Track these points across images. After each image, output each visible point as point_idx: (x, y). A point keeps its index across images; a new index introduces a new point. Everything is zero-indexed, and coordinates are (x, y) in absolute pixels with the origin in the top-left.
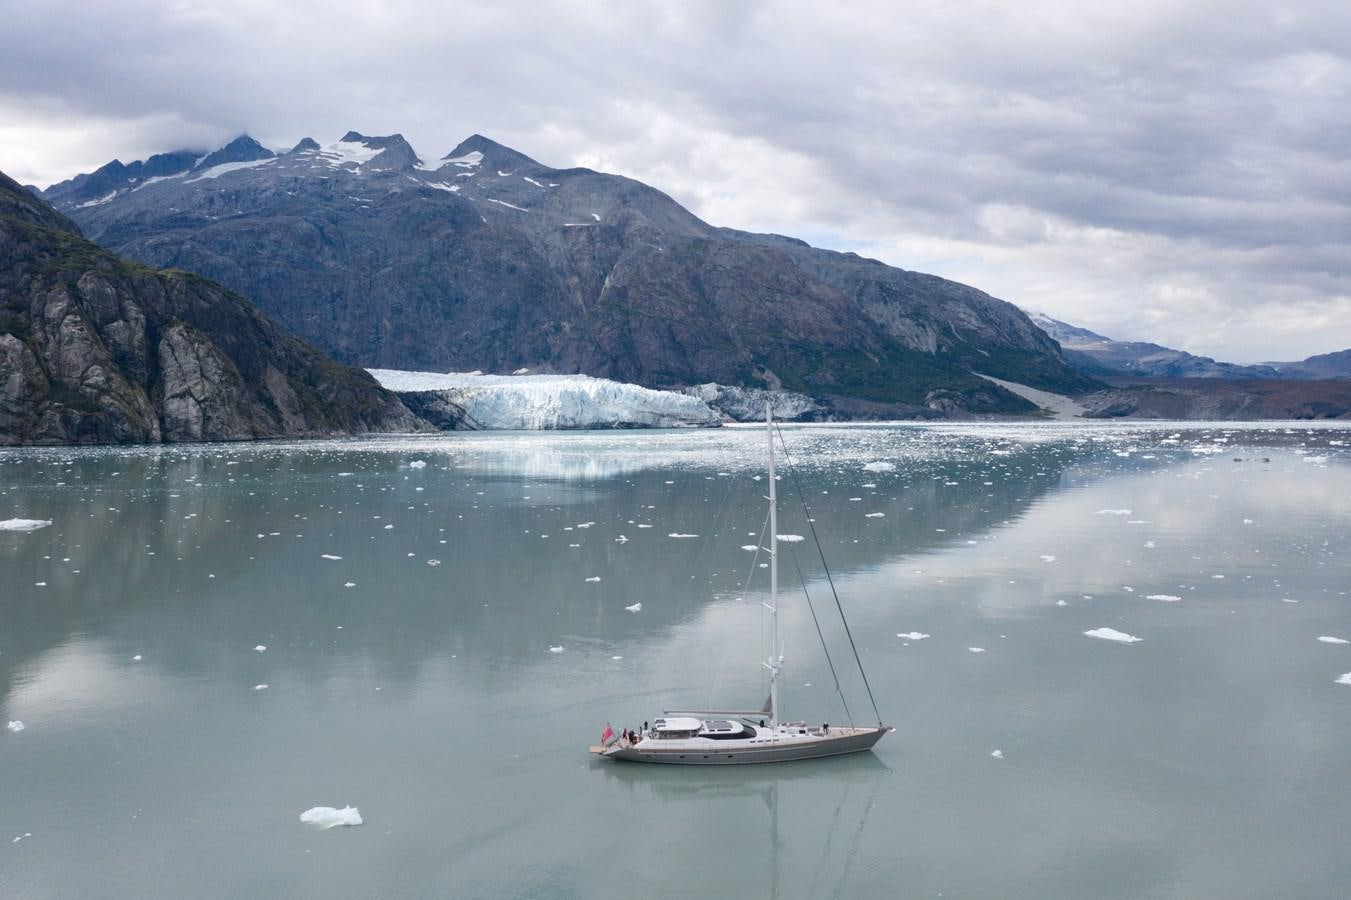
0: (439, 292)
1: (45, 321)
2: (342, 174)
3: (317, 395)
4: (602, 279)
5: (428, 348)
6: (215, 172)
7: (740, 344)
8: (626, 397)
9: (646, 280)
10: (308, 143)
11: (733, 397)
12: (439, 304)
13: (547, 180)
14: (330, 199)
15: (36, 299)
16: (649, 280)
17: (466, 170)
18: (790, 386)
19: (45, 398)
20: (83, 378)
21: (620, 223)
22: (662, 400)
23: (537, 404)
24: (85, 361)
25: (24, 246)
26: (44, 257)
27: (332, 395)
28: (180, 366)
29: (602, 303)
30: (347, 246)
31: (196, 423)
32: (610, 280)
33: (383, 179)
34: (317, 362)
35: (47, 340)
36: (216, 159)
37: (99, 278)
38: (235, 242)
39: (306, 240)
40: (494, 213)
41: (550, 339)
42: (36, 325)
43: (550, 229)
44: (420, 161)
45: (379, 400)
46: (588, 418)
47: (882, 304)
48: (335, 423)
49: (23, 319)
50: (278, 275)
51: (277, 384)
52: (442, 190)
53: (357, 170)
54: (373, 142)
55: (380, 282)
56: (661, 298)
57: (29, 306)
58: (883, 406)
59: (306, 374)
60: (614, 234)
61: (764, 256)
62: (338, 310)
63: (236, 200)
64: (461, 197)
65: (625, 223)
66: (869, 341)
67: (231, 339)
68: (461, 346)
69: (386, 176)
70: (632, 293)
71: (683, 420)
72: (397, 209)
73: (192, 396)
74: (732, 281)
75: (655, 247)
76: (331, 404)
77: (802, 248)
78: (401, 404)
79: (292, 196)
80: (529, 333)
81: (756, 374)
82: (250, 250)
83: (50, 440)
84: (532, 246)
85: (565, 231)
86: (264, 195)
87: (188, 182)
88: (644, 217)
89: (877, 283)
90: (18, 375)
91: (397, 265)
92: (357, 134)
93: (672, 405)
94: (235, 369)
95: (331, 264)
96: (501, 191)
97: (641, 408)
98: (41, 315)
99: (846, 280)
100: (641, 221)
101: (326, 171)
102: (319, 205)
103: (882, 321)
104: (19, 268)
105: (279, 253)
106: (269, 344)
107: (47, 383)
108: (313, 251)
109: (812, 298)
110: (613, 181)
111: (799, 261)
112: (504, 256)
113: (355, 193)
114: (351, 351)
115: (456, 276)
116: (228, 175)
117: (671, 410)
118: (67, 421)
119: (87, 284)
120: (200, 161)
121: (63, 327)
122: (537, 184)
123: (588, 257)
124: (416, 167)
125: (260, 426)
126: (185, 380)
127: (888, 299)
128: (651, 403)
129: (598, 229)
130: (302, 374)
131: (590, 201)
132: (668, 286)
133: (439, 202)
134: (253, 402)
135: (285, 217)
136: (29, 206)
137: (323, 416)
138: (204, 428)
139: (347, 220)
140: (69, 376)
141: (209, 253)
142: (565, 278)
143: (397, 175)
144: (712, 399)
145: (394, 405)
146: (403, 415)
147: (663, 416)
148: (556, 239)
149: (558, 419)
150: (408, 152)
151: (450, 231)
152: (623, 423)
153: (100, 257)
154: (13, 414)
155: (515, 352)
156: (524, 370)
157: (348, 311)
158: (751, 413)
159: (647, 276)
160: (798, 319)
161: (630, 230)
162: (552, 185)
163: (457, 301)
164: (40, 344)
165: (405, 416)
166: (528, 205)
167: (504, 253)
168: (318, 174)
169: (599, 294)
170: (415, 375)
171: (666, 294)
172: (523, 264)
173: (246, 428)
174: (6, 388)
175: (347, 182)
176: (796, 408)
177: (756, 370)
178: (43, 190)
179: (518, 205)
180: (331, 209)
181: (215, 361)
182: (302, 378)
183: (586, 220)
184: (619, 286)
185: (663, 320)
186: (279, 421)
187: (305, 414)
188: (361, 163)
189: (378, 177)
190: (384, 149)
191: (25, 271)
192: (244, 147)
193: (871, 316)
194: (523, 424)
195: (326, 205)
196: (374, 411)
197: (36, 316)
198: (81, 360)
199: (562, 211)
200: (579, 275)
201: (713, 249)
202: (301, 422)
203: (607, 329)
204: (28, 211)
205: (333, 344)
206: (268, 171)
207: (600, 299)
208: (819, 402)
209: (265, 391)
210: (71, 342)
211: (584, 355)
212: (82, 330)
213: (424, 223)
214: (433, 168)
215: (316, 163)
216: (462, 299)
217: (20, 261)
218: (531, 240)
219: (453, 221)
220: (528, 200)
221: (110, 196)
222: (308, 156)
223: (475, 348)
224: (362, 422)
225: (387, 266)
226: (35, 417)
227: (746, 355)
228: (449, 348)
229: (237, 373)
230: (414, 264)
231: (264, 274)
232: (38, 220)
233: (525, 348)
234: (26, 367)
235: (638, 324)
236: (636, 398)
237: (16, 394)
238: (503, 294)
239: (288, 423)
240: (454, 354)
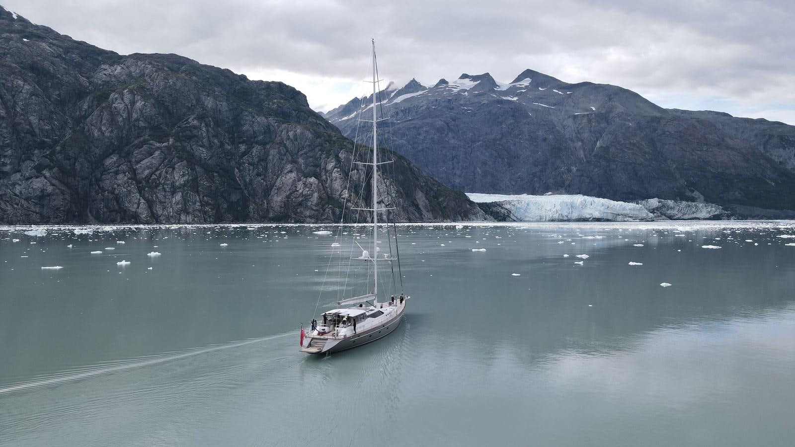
0: (505, 153)
1: (326, 171)
2: (459, 95)
3: (438, 203)
4: (595, 142)
5: (500, 182)
6: (400, 99)
7: (678, 177)
8: (597, 205)
9: (621, 141)
10: (443, 81)
11: (668, 206)
12: (506, 159)
13: (565, 90)
14: (452, 109)
15: (323, 163)
16: (623, 142)
17: (522, 88)
18: (708, 200)
19: (326, 204)
20: (340, 195)
21: (606, 111)
22: (619, 206)
23: (548, 209)
24: (341, 188)
25: (319, 140)
26: (326, 144)
27: (445, 203)
28: (379, 190)
29: (594, 156)
30: (460, 132)
31: (385, 215)
32: (600, 143)
33: (479, 97)
34: (439, 188)
35: (327, 179)
36: (400, 92)
37: (347, 152)
38: (407, 133)
39: (440, 130)
40: (535, 111)
41: (565, 176)
42: (323, 173)
43: (566, 117)
44: (498, 86)
45: (468, 206)
46: (575, 215)
47: (781, 150)
48: (446, 216)
49: (318, 171)
50: (426, 148)
51: (421, 199)
52: (509, 100)
53: (466, 93)
54: (474, 78)
55: (475, 149)
56: (629, 151)
57: (320, 165)
58: (772, 211)
59: (434, 194)
60: (603, 117)
61: (696, 124)
62: (455, 164)
63: (409, 112)
64: (518, 103)
65: (609, 111)
66: (769, 172)
67: (401, 177)
68: (516, 181)
69: (480, 95)
70: (612, 150)
71: (631, 217)
72: (484, 112)
73: (383, 203)
74: (675, 140)
75: (627, 123)
76: (444, 207)
77: (726, 118)
78: (478, 208)
79: (434, 109)
80: (553, 173)
81: (688, 193)
82: (414, 136)
83: (328, 221)
84: (555, 126)
85: (575, 117)
86: (421, 109)
87: (387, 105)
88: (621, 106)
89: (778, 136)
90: (316, 194)
91: (484, 140)
92: (467, 75)
93: (624, 209)
94: (402, 191)
95: (452, 141)
96: (540, 99)
97: (606, 211)
98: (325, 169)
99: (756, 136)
100: (620, 109)
101: (451, 95)
102: (447, 112)
103: (781, 160)
104: (317, 150)
105: (428, 137)
106: (417, 179)
107: (327, 197)
108: (444, 135)
109: (728, 147)
110: (603, 88)
111: (723, 125)
112: (540, 133)
113: (465, 105)
114: (461, 184)
115: (515, 144)
116: (405, 101)
117: (624, 212)
118: (334, 213)
119: (342, 155)
120: (393, 94)
121: (333, 173)
122: (560, 93)
123: (587, 131)
124: (496, 89)
125: (412, 217)
126: (381, 196)
127: (786, 146)
128: (611, 208)
129: (593, 115)
130: (432, 194)
131: (590, 99)
132: (634, 145)
133: (506, 106)
134: (410, 206)
135: (431, 119)
136: (321, 123)
137: (441, 213)
138: (388, 216)
139: (460, 119)
140: (335, 194)
141: (395, 139)
142: (574, 142)
143: (486, 94)
144: (654, 207)
145: (475, 208)
146: (479, 213)
147: (619, 215)
148: (569, 122)
149: (559, 216)
150: (491, 82)
151: (512, 121)
152: (595, 218)
153: (348, 143)
154: (314, 210)
155: (545, 183)
156: (550, 193)
157: (460, 164)
158: (680, 215)
159: (621, 139)
160: (718, 160)
161: (611, 115)
162: (568, 93)
163: (515, 158)
164: (325, 181)
165: (480, 213)
166: (555, 105)
167: (540, 131)
168: (447, 97)
169: (593, 151)
170: (491, 196)
171: (633, 149)
172: (551, 136)
173: (406, 217)
174: (312, 199)
175: (461, 99)
176: (709, 212)
177: (688, 191)
178: (325, 114)
179: (549, 105)
180: (453, 114)
181: (394, 187)
182: (432, 195)
183: (587, 111)
184: (605, 146)
185: (630, 164)
186: (421, 214)
187: (432, 212)
188: (468, 89)
189: (476, 96)
190: (480, 81)
191: (320, 150)
192: (413, 86)
193: (773, 157)
194: (540, 219)
195: (450, 112)
196: (465, 211)
197: (323, 169)
198: (340, 187)
199: (574, 107)
200: (582, 141)
201: (663, 122)
202: (430, 215)
203: (596, 170)
204: (321, 125)
205: (452, 181)
206: (423, 97)
207: (594, 153)
208: (725, 209)
209: (415, 201)
210: (336, 180)
211: (583, 185)
212: (340, 174)
213: (499, 118)
214: (504, 89)
215: (446, 91)
216: (518, 157)
217: (317, 146)
218: (556, 123)
219: (513, 116)
220: (554, 102)
221: (354, 114)
222: (442, 88)
223: (524, 182)
224: (458, 216)
225: (480, 141)
226: (322, 212)
227: (682, 182)
228: (510, 182)
229: (403, 193)
230: (494, 140)
231: (420, 148)
232: (324, 128)
233: (551, 181)
234: (319, 191)
235: (615, 166)
236: (603, 205)
237: (315, 202)
238: (540, 153)
239: (425, 216)
240: (513, 185)
